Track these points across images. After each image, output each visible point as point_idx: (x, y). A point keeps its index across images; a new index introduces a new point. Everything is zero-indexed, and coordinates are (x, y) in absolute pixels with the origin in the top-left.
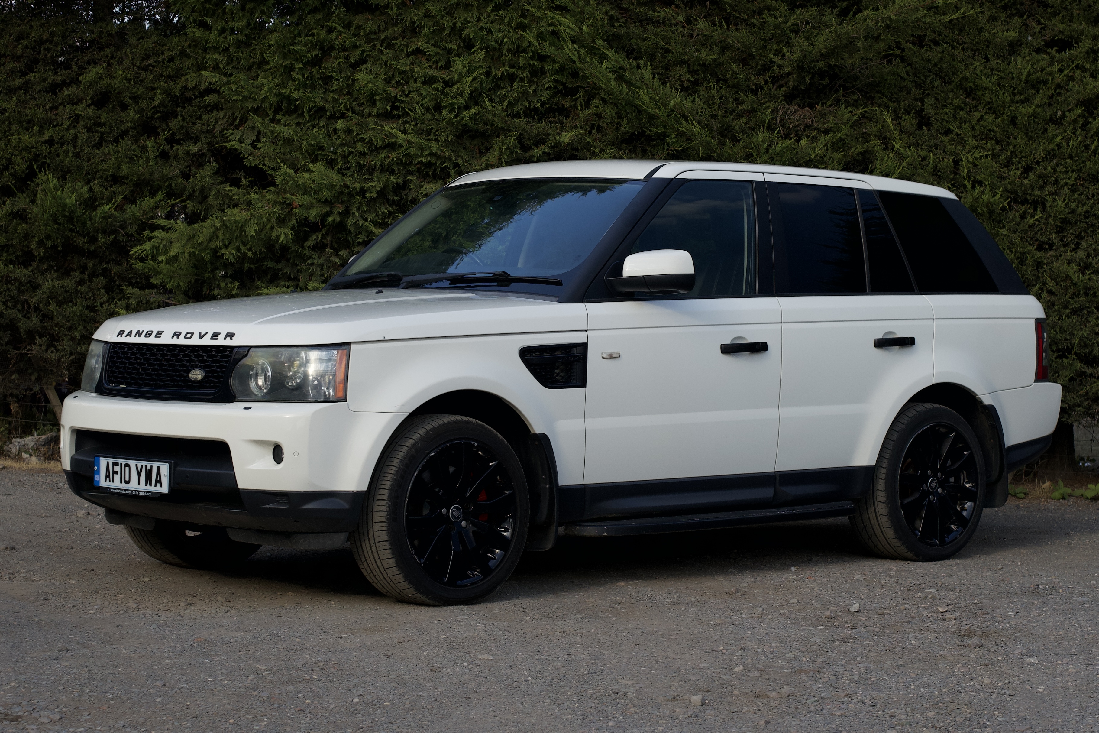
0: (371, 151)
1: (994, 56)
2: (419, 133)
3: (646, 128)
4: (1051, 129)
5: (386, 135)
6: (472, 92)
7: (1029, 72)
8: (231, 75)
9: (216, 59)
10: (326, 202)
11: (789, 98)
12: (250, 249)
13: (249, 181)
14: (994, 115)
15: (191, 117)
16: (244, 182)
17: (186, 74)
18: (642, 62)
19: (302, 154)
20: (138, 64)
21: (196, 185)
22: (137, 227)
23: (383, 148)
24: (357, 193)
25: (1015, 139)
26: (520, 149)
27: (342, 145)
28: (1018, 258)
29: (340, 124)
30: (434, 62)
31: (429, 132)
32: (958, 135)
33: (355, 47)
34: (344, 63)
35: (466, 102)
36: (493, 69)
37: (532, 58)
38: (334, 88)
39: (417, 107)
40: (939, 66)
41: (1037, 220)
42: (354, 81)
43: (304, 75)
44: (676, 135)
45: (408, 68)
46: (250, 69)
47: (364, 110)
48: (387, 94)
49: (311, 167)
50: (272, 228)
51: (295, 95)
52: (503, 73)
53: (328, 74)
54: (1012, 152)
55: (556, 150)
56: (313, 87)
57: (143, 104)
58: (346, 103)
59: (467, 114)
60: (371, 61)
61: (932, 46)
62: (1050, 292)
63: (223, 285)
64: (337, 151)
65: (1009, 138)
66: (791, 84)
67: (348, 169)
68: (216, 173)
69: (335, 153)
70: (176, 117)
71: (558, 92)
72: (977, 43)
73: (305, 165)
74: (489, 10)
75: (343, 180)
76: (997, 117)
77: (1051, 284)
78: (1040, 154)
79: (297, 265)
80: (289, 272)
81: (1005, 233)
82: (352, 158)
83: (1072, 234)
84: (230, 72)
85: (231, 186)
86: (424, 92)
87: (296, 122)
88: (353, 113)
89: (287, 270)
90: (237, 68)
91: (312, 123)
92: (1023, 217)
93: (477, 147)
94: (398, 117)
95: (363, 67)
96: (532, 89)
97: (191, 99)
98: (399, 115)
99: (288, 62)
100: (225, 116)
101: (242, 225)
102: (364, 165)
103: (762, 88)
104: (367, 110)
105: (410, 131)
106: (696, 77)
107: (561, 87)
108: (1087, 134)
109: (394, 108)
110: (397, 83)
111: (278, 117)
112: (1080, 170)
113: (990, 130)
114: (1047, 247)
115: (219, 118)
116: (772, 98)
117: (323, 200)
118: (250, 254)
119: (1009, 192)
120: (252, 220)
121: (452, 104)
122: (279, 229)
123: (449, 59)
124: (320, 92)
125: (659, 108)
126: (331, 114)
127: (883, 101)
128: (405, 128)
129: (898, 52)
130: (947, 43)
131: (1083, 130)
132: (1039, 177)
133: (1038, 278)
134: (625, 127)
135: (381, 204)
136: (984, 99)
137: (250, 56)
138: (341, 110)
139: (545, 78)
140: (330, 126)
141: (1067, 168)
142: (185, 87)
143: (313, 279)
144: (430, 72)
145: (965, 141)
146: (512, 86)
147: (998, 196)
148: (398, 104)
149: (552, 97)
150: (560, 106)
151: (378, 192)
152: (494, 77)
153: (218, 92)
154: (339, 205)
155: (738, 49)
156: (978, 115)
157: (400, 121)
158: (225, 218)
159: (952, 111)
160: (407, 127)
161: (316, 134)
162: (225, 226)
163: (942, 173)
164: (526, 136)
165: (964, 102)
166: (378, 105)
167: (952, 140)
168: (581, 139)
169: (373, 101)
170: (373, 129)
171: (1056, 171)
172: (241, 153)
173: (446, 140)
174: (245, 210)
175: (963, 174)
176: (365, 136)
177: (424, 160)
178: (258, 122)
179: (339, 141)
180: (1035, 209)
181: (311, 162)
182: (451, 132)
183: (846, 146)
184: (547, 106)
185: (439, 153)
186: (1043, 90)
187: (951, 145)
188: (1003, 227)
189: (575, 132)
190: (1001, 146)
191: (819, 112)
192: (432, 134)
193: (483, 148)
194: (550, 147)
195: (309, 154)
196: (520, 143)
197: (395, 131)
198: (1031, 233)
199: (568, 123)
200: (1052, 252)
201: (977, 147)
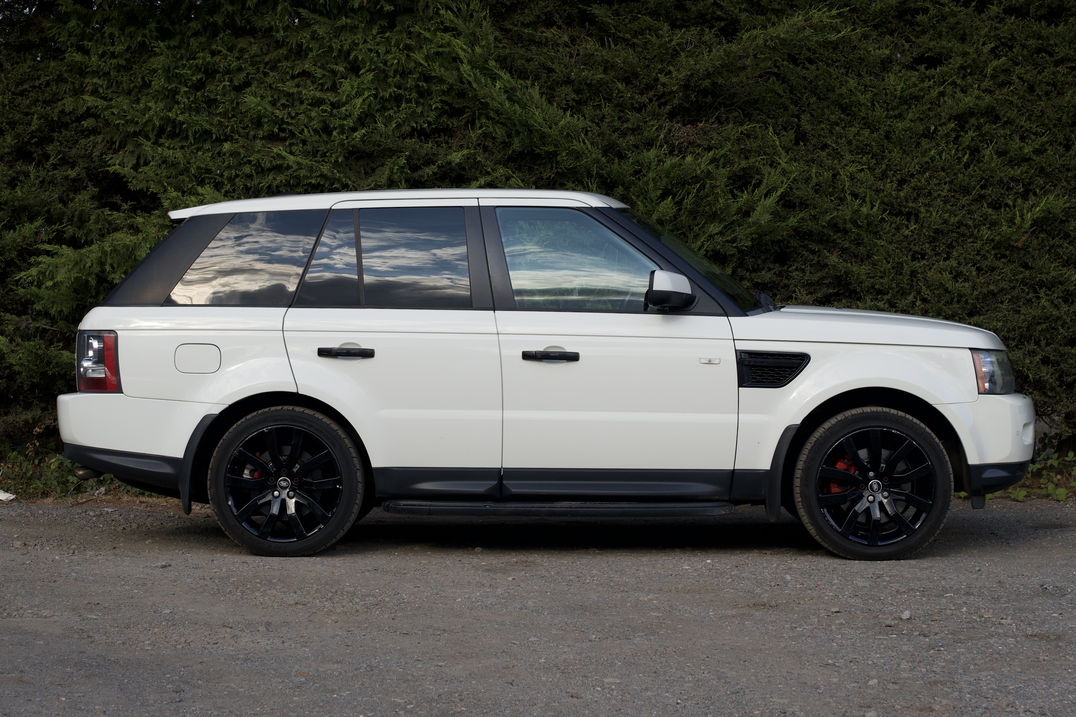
0: (258, 173)
1: (867, 73)
2: (306, 154)
3: (536, 147)
4: (925, 143)
5: (273, 157)
6: (361, 112)
7: (902, 88)
8: (111, 99)
9: (96, 83)
11: (672, 115)
13: (132, 205)
14: (869, 130)
15: (68, 142)
16: (125, 207)
17: (62, 99)
18: (529, 82)
19: (189, 177)
20: (13, 89)
21: (76, 210)
22: (16, 253)
23: (270, 170)
25: (890, 153)
26: (409, 169)
27: (229, 167)
28: (893, 268)
29: (227, 146)
30: (319, 84)
31: (315, 154)
32: (834, 150)
33: (240, 69)
34: (229, 86)
35: (354, 123)
36: (380, 90)
37: (419, 79)
38: (219, 111)
39: (305, 129)
40: (814, 84)
41: (911, 231)
42: (238, 104)
43: (188, 98)
44: (567, 154)
45: (295, 90)
46: (129, 93)
47: (249, 132)
48: (275, 116)
49: (200, 190)
51: (181, 118)
52: (390, 94)
53: (212, 97)
54: (887, 165)
55: (444, 170)
56: (198, 111)
57: (20, 129)
58: (233, 126)
59: (357, 135)
60: (255, 84)
61: (807, 63)
62: (924, 300)
64: (224, 173)
65: (884, 152)
66: (676, 101)
67: (234, 191)
68: (93, 198)
69: (222, 175)
70: (52, 141)
71: (444, 112)
72: (851, 60)
73: (192, 188)
74: (374, 32)
76: (872, 132)
77: (926, 292)
78: (914, 166)
81: (882, 244)
82: (240, 181)
83: (944, 244)
84: (110, 96)
85: (110, 210)
86: (313, 114)
87: (180, 144)
88: (239, 136)
90: (117, 93)
91: (196, 146)
92: (898, 229)
93: (362, 168)
94: (284, 140)
95: (248, 90)
96: (419, 110)
97: (68, 124)
98: (285, 137)
99: (173, 86)
100: (102, 141)
101: (132, 249)
102: (251, 187)
103: (645, 106)
104: (252, 133)
105: (297, 153)
106: (580, 96)
107: (447, 108)
108: (958, 147)
109: (282, 130)
110: (283, 105)
111: (161, 141)
112: (951, 182)
113: (866, 145)
114: (919, 256)
115: (97, 143)
116: (656, 116)
119: (885, 204)
120: (143, 244)
121: (342, 126)
123: (334, 81)
124: (204, 115)
125: (550, 128)
126: (217, 137)
127: (761, 118)
128: (291, 150)
129: (775, 70)
130: (822, 61)
131: (955, 144)
132: (914, 189)
133: (912, 286)
134: (517, 145)
136: (860, 115)
137: (131, 80)
138: (226, 133)
139: (431, 99)
140: (214, 149)
141: (940, 180)
142: (62, 112)
144: (318, 94)
145: (841, 156)
146: (399, 107)
147: (875, 209)
148: (284, 126)
149: (439, 117)
150: (445, 126)
152: (382, 98)
153: (97, 116)
155: (621, 69)
156: (854, 130)
157: (287, 143)
158: (115, 242)
159: (828, 127)
160: (294, 148)
161: (204, 157)
162: (115, 251)
163: (821, 187)
164: (416, 157)
165: (840, 118)
166: (266, 127)
167: (829, 155)
168: (468, 158)
169: (258, 123)
170: (259, 152)
171: (929, 184)
172: (125, 176)
173: (336, 162)
174: (132, 234)
175: (841, 187)
176: (251, 159)
177: (313, 181)
178: (147, 146)
179: (226, 163)
180: (908, 220)
181: (198, 185)
182: (341, 152)
183: (728, 162)
184: (434, 127)
185: (329, 174)
186: (916, 105)
187: (828, 159)
188: (880, 238)
189: (465, 152)
190: (877, 160)
191: (702, 129)
192: (318, 155)
193: (368, 169)
194: (438, 167)
195: (196, 177)
196: (408, 163)
197: (284, 153)
198: (905, 244)
199: (455, 142)
200: (924, 262)
201: (853, 162)
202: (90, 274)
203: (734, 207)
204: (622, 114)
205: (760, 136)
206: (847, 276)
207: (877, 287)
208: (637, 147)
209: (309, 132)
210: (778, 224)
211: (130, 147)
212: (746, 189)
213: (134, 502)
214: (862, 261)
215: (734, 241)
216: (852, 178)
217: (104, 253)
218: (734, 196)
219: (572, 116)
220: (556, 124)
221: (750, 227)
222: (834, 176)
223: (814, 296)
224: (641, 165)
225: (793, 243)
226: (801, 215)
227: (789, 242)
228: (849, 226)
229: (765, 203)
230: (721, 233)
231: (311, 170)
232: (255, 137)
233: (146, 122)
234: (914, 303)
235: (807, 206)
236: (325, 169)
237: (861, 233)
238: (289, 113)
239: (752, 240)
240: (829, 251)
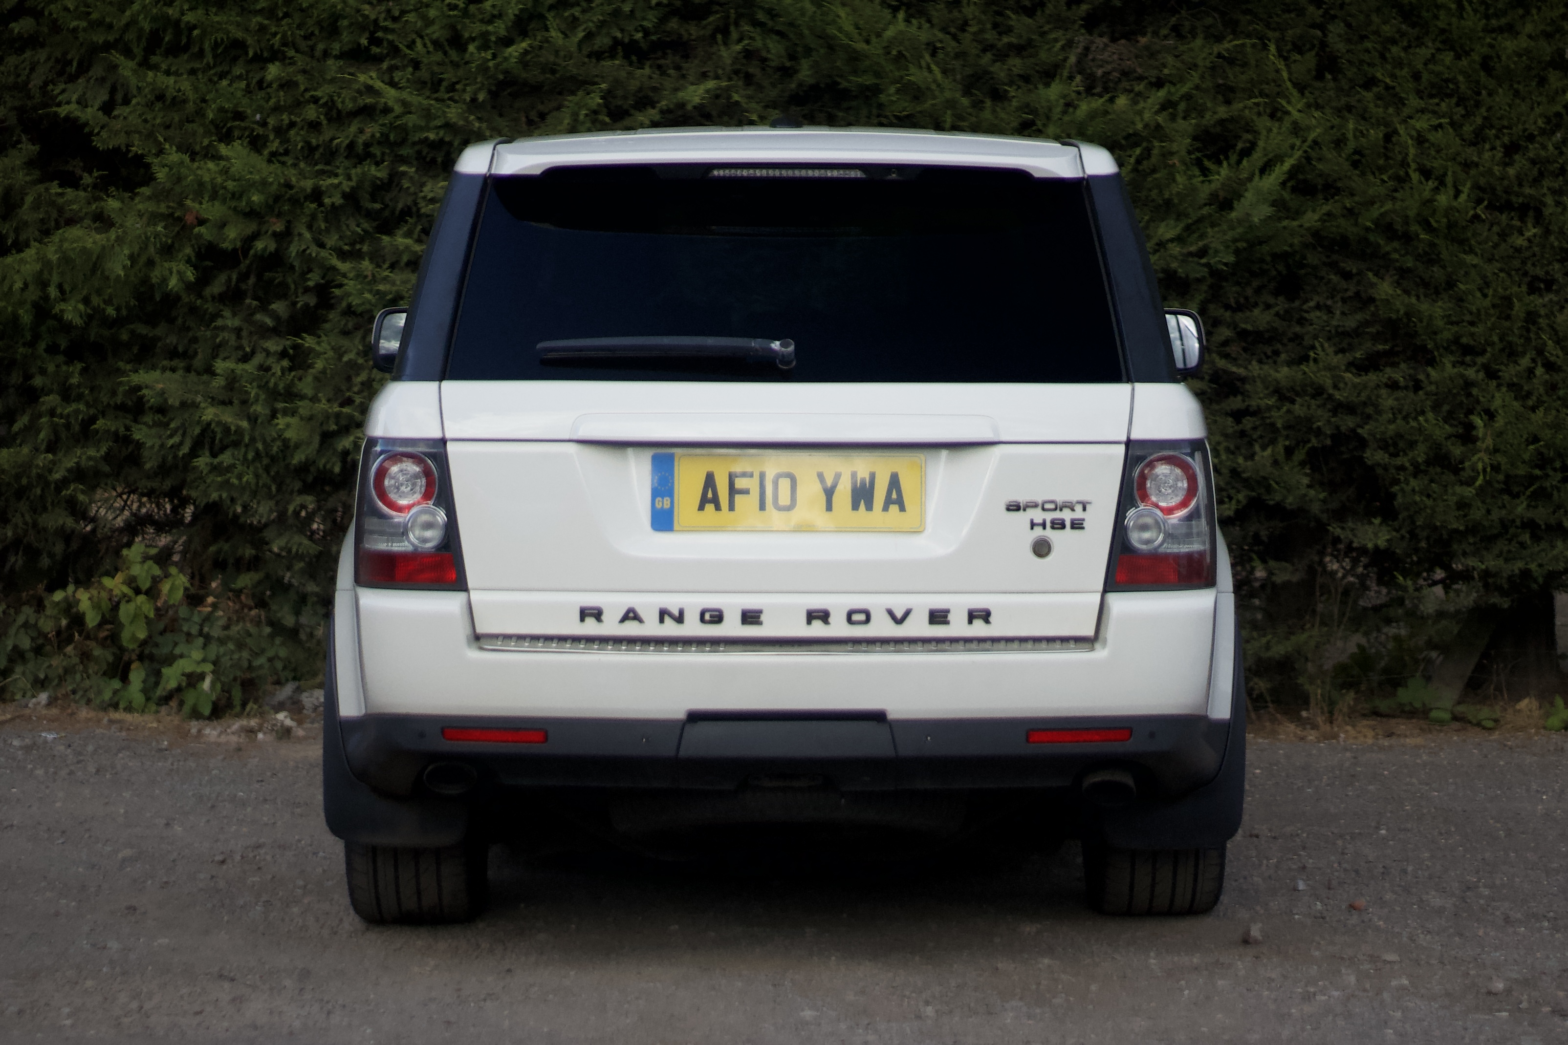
0: (330, 120)
2: (419, 86)
3: (841, 76)
5: (359, 92)
6: (521, 10)
10: (251, 214)
11: (1090, 23)
12: (109, 302)
13: (100, 177)
14: (1452, 53)
16: (87, 179)
19: (203, 125)
23: (352, 115)
24: (306, 198)
25: (1490, 95)
26: (608, 116)
27: (277, 109)
28: (1494, 306)
29: (273, 71)
31: (435, 85)
32: (1387, 88)
35: (507, 29)
38: (258, 7)
39: (418, 40)
41: (1529, 240)
44: (898, 91)
47: (315, 45)
48: (363, 16)
49: (223, 149)
50: (151, 263)
51: (189, 18)
54: (1485, 118)
55: (671, 117)
56: (221, 5)
58: (285, 33)
59: (514, 51)
62: (1550, 367)
63: (51, 368)
64: (269, 120)
65: (1479, 94)
67: (287, 152)
68: (30, 164)
69: (264, 124)
71: (673, 12)
73: (210, 145)
75: (283, 173)
76: (1458, 57)
77: (1553, 350)
78: (1534, 121)
79: (189, 329)
80: (175, 341)
81: (1474, 262)
82: (298, 134)
85: (61, 186)
87: (189, 67)
88: (297, 51)
89: (172, 340)
91: (219, 69)
92: (1503, 236)
93: (522, 112)
94: (379, 59)
96: (627, 6)
98: (381, 54)
100: (49, 59)
101: (98, 258)
102: (318, 146)
103: (1042, 4)
104: (321, 46)
105: (403, 83)
107: (679, 4)
109: (375, 41)
111: (154, 59)
113: (1447, 81)
114: (1542, 286)
115: (38, 62)
116: (1061, 23)
117: (248, 210)
118: (110, 311)
119: (1479, 188)
120: (117, 249)
121: (485, 35)
122: (166, 265)
124: (233, 13)
125: (868, 42)
126: (255, 54)
127: (1255, 29)
128: (392, 78)
132: (1533, 162)
133: (1528, 339)
134: (805, 73)
135: (348, 219)
136: (1436, 26)
138: (273, 45)
140: (251, 75)
143: (222, 355)
145: (1401, 99)
146: (589, 1)
147: (1463, 197)
148: (380, 34)
149: (663, 20)
150: (675, 37)
151: (345, 196)
154: (274, 220)
156: (1424, 52)
157: (385, 65)
158: (66, 245)
159: (1378, 47)
160: (397, 75)
161: (232, 90)
162: (66, 260)
163: (1362, 155)
164: (620, 93)
165: (1399, 31)
166: (345, 37)
167: (1379, 97)
168: (717, 97)
169: (332, 29)
170: (333, 81)
171: (1561, 153)
172: (86, 124)
173: (474, 100)
174: (98, 231)
175: (1399, 158)
176: (319, 93)
177: (432, 136)
178: (127, 68)
179: (272, 101)
180: (1522, 219)
181: (220, 140)
182: (483, 84)
183: (1194, 108)
184: (654, 38)
185: (461, 123)
186: (1539, 9)
187: (1376, 106)
188: (1471, 251)
189: (711, 84)
190: (1466, 108)
191: (1147, 48)
192: (442, 89)
193: (533, 115)
194: (662, 112)
195: (217, 127)
196: (606, 105)
197: (378, 85)
198: (1516, 263)
199: (692, 67)
200: (1552, 296)
201: (1423, 111)
202: (21, 303)
203: (1205, 191)
204: (999, 19)
205: (1253, 62)
206: (1409, 320)
207: (1464, 340)
208: (1026, 79)
209: (425, 45)
210: (1285, 223)
211: (97, 71)
212: (1227, 158)
213: (99, 721)
214: (1437, 293)
215: (1203, 252)
216: (1420, 140)
217: (47, 264)
218: (1205, 172)
219: (907, 21)
220: (879, 35)
221: (1232, 228)
222: (1388, 138)
223: (1349, 357)
224: (1034, 111)
225: (1312, 259)
226: (1326, 208)
227: (1305, 258)
228: (1415, 228)
229: (1261, 184)
230: (1179, 239)
231: (428, 115)
232: (326, 54)
233: (128, 25)
234: (1531, 372)
235: (1338, 191)
236: (453, 113)
237: (1436, 241)
238: (389, 11)
239: (1237, 252)
240: (1376, 275)
